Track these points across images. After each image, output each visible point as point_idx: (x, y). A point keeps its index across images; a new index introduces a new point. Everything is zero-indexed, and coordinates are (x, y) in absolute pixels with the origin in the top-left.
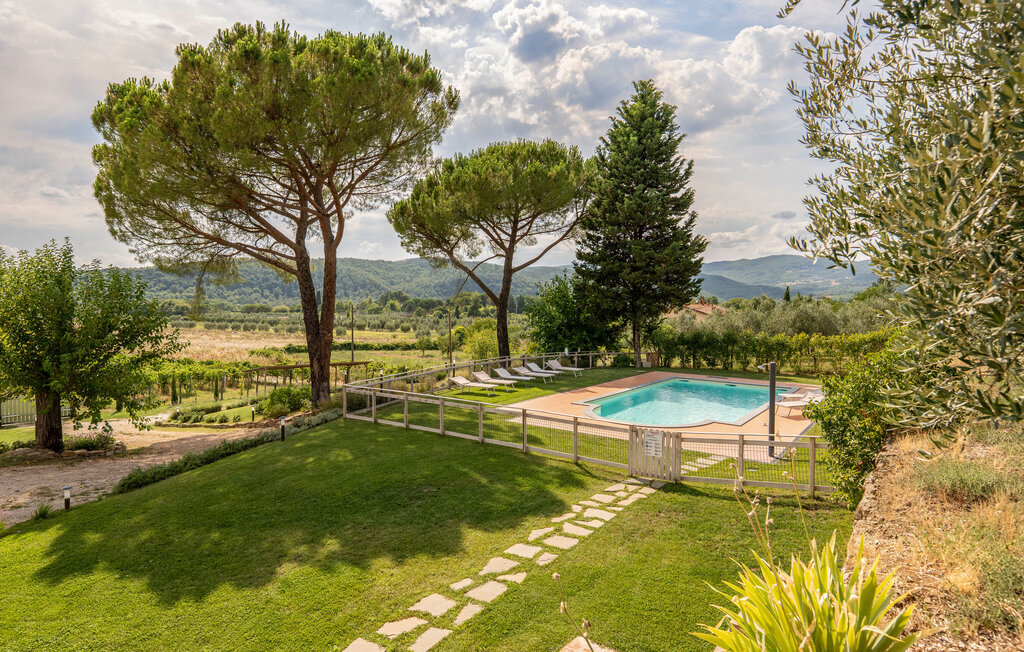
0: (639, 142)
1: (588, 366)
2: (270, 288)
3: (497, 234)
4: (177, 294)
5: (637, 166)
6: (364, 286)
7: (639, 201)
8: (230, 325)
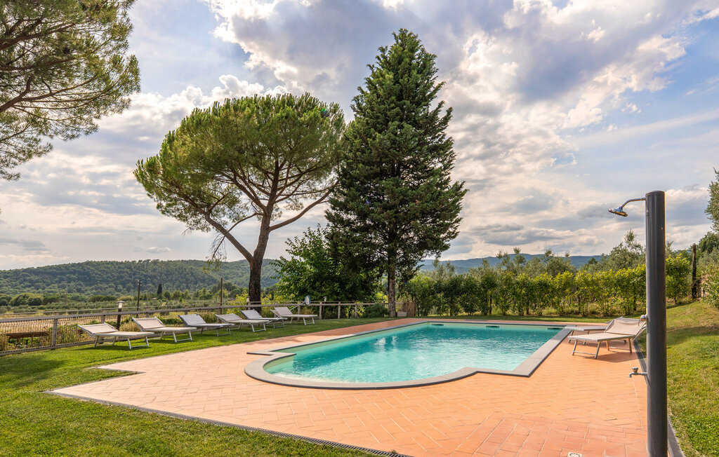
0: (396, 82)
1: (337, 318)
2: (124, 284)
3: (250, 189)
4: (40, 290)
5: (393, 105)
6: (203, 281)
7: (393, 137)
8: (67, 311)
